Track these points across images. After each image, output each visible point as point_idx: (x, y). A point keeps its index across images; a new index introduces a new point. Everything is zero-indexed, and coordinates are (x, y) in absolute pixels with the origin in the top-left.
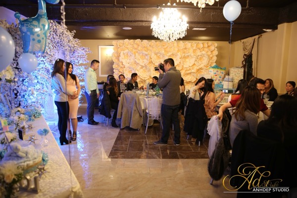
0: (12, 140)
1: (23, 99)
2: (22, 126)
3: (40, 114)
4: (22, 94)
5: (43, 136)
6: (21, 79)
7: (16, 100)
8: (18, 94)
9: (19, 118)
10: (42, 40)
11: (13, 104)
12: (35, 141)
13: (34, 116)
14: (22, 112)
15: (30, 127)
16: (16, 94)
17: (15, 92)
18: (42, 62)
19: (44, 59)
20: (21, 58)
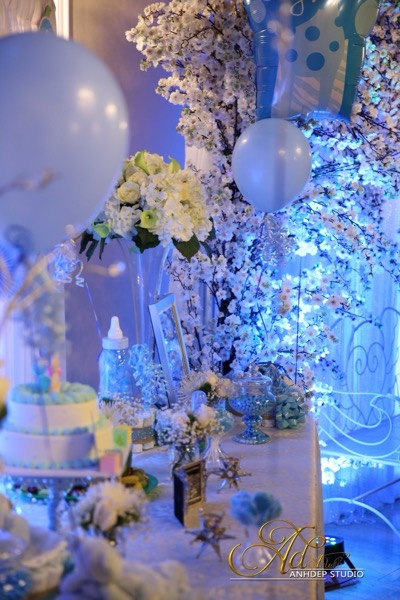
0: (120, 521)
1: (248, 329)
2: (197, 458)
3: (298, 413)
4: (247, 306)
5: (251, 529)
6: (249, 240)
7: (221, 331)
8: (232, 308)
9: (193, 419)
10: (327, 53)
11: (206, 350)
12: (223, 544)
13: (272, 416)
14: (222, 393)
15: (230, 471)
16: (224, 306)
17: (222, 295)
18: (349, 160)
19: (354, 146)
20: (244, 140)
